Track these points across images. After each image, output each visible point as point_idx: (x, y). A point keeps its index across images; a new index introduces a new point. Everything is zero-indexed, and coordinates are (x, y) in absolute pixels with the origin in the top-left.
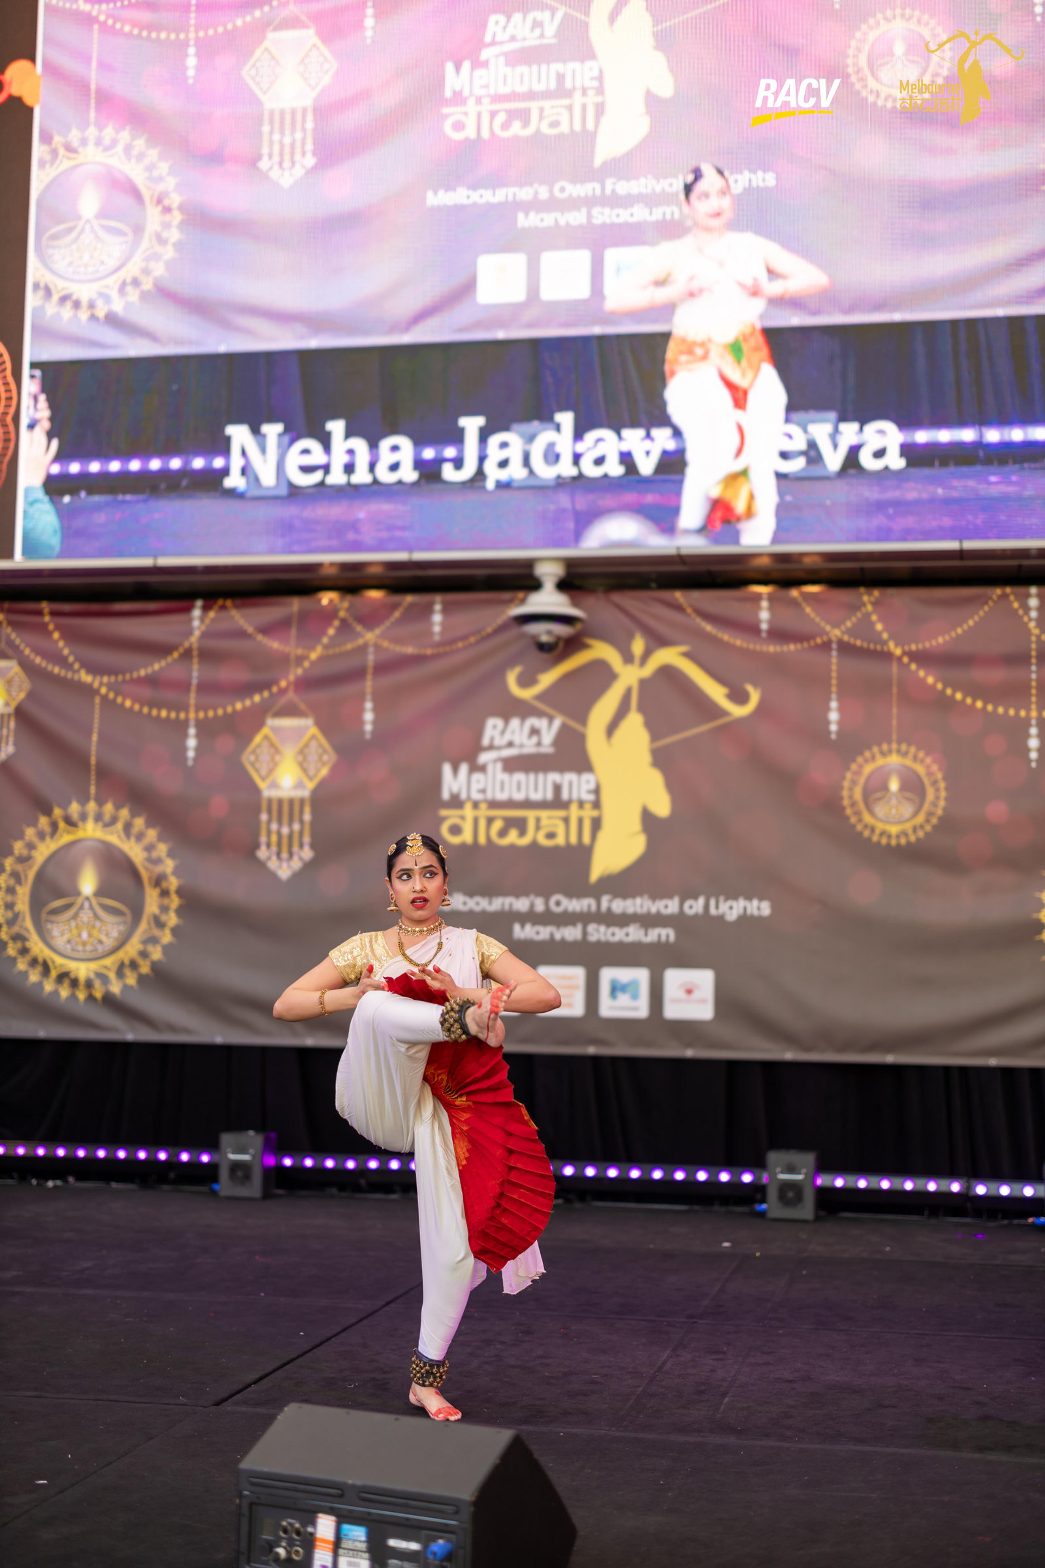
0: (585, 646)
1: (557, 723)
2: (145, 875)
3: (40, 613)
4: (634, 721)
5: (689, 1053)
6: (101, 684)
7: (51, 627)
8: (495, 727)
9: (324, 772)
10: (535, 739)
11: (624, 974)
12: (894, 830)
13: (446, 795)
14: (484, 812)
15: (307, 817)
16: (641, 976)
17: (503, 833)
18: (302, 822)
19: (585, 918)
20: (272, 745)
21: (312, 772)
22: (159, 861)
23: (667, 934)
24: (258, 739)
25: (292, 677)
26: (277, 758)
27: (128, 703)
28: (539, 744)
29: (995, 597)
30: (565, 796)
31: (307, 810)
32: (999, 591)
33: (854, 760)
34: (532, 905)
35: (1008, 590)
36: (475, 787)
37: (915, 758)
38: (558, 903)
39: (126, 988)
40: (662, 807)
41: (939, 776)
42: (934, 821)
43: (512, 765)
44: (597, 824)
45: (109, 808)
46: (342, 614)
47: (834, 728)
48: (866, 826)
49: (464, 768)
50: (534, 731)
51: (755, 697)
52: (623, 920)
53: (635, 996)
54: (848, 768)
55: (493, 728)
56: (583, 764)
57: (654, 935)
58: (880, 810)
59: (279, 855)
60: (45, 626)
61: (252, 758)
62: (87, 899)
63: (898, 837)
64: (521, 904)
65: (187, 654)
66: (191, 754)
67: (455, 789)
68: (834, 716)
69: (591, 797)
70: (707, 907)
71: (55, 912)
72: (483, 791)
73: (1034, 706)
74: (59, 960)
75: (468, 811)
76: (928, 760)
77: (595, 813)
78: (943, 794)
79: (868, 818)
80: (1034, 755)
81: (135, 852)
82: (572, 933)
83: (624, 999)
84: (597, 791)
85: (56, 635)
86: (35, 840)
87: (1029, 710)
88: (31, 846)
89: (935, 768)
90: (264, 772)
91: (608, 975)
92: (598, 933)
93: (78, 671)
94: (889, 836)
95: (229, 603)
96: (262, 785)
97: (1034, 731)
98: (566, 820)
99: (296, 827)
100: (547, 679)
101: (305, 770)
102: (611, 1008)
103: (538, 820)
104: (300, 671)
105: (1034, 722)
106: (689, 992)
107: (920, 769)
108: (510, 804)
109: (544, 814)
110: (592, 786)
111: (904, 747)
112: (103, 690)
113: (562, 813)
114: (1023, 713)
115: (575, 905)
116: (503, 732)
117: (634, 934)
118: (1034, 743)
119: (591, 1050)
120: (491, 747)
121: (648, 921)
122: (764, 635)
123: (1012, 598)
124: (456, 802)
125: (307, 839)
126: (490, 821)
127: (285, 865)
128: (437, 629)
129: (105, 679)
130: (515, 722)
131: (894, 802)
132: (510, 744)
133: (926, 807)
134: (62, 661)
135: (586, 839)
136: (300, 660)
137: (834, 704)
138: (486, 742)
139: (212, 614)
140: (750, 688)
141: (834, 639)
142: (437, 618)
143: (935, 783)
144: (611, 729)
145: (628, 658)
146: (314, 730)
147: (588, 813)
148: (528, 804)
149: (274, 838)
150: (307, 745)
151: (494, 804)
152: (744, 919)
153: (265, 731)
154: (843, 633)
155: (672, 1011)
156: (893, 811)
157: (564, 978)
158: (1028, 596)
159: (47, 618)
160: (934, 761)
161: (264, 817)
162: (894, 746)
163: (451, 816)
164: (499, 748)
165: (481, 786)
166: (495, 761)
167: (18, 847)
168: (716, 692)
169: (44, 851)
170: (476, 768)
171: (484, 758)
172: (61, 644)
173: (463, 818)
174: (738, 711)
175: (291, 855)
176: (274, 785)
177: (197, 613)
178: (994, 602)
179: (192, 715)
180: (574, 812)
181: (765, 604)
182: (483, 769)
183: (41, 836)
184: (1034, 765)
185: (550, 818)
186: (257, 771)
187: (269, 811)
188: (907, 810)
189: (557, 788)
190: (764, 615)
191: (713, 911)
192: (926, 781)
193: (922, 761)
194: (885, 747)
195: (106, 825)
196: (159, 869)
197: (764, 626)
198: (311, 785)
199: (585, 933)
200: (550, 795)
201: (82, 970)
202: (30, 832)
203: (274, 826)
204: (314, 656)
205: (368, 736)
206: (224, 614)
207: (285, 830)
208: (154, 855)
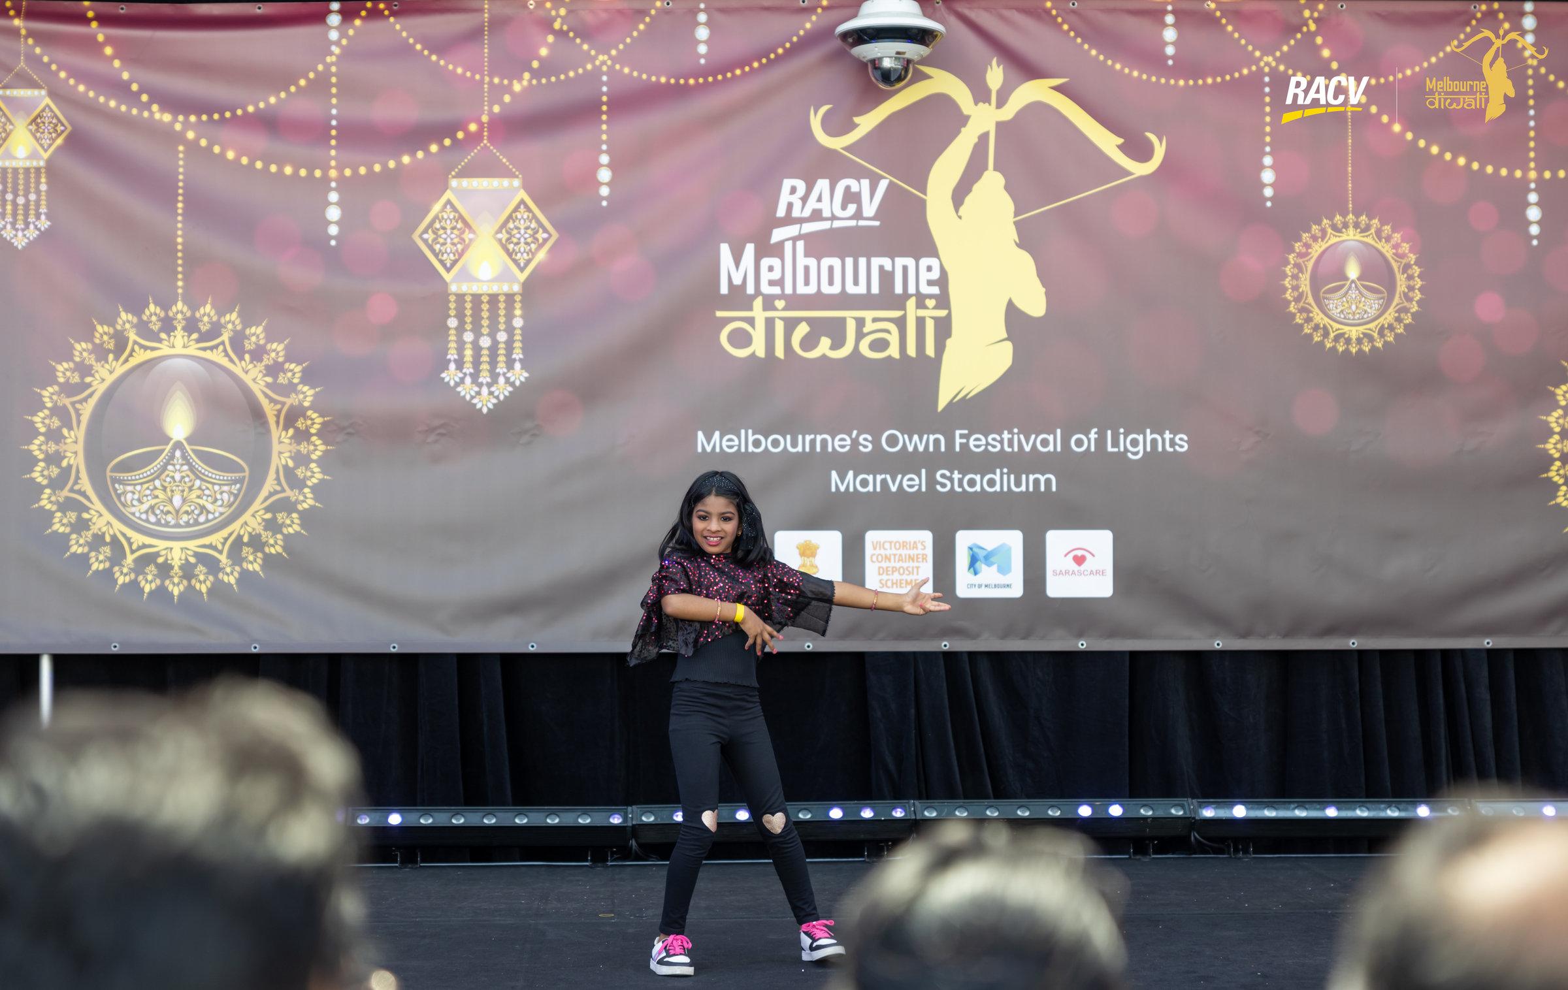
0: (922, 77)
1: (883, 185)
2: (269, 410)
3: (82, 19)
4: (992, 182)
5: (1082, 645)
6: (187, 125)
7: (101, 38)
8: (793, 190)
9: (541, 255)
10: (852, 208)
11: (988, 539)
12: (1354, 332)
13: (724, 290)
14: (780, 312)
15: (518, 323)
16: (1013, 540)
17: (809, 342)
18: (510, 330)
19: (930, 461)
20: (461, 218)
21: (522, 258)
22: (291, 388)
23: (1047, 480)
24: (437, 208)
25: (485, 119)
26: (467, 236)
27: (230, 155)
28: (858, 215)
29: (1479, 15)
30: (899, 290)
31: (518, 312)
32: (1484, 7)
33: (1299, 239)
34: (855, 442)
35: (1496, 5)
36: (765, 276)
37: (1379, 233)
38: (892, 441)
39: (246, 578)
40: (1035, 303)
41: (1412, 258)
42: (1408, 320)
43: (818, 245)
44: (944, 328)
45: (207, 312)
46: (557, 25)
47: (1268, 192)
48: (1316, 328)
49: (750, 249)
50: (851, 197)
51: (1160, 151)
52: (986, 463)
53: (1004, 570)
54: (1291, 250)
55: (790, 191)
56: (923, 245)
57: (1027, 483)
58: (1335, 305)
59: (475, 377)
60: (94, 38)
61: (429, 236)
62: (178, 445)
63: (1359, 341)
64: (840, 443)
65: (320, 85)
66: (333, 230)
67: (737, 281)
68: (1268, 176)
69: (935, 290)
70: (1101, 441)
71: (126, 467)
72: (780, 283)
73: (1532, 165)
74: (138, 539)
75: (758, 311)
76: (1397, 237)
77: (942, 313)
78: (1418, 283)
79: (1319, 317)
80: (1534, 230)
81: (254, 377)
82: (913, 483)
83: (988, 574)
84: (943, 282)
85: (108, 51)
86: (91, 360)
87: (1526, 170)
88: (85, 370)
89: (1405, 247)
90: (448, 259)
91: (965, 539)
92: (950, 481)
93: (147, 106)
94: (1348, 341)
95: (382, 6)
96: (447, 277)
97: (1533, 197)
98: (901, 323)
99: (502, 337)
100: (867, 122)
101: (510, 254)
102: (972, 586)
103: (860, 322)
104: (496, 109)
105: (1533, 186)
106: (1079, 560)
107: (1387, 249)
108: (819, 300)
109: (868, 315)
110: (935, 275)
111: (1363, 218)
112: (191, 135)
113: (897, 314)
114: (1518, 174)
115: (916, 443)
116: (804, 200)
117: (1001, 481)
118: (1534, 214)
119: (945, 645)
120: (788, 220)
121: (1018, 463)
122: (1170, 62)
123: (1501, 16)
124: (739, 298)
125: (518, 354)
126: (791, 325)
127: (485, 390)
128: (702, 49)
129: (193, 118)
130: (823, 185)
131: (1353, 294)
132: (816, 215)
133: (1396, 300)
134: (120, 89)
135: (930, 351)
136: (497, 92)
137: (1268, 161)
138: (781, 212)
139: (358, 22)
140: (1152, 137)
141: (1267, 69)
142: (702, 33)
143: (1407, 267)
144: (959, 195)
145: (981, 94)
146: (522, 195)
147: (931, 313)
148: (845, 301)
149: (468, 353)
150: (510, 217)
151: (795, 302)
152: (1153, 456)
153: (448, 195)
154: (1278, 61)
155: (1057, 588)
156: (1354, 307)
157: (904, 545)
158: (1522, 14)
159: (94, 24)
160: (1403, 240)
161: (452, 323)
162: (1351, 216)
163: (732, 319)
164: (801, 221)
165: (776, 275)
166: (795, 239)
167: (63, 370)
168: (1107, 142)
169: (105, 375)
170: (766, 249)
171: (778, 235)
172: (117, 63)
173: (751, 321)
174: (1140, 169)
175: (494, 377)
176: (466, 276)
177: (334, 20)
178: (1478, 20)
179: (333, 173)
180: (911, 310)
181: (1170, 19)
182: (777, 250)
183: (101, 354)
184: (1535, 242)
185: (875, 320)
186: (436, 255)
187: (460, 316)
188: (1371, 304)
189: (886, 277)
190: (1170, 35)
191: (1110, 449)
192: (1395, 265)
193: (1388, 239)
194: (1338, 218)
195: (203, 338)
196: (292, 400)
197: (1170, 51)
198: (523, 277)
199: (932, 481)
200: (875, 290)
201: (177, 553)
202: (81, 348)
203: (468, 337)
204: (517, 87)
205: (604, 203)
206: (377, 25)
207: (485, 342)
208: (282, 379)
